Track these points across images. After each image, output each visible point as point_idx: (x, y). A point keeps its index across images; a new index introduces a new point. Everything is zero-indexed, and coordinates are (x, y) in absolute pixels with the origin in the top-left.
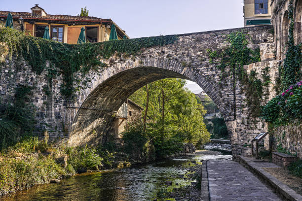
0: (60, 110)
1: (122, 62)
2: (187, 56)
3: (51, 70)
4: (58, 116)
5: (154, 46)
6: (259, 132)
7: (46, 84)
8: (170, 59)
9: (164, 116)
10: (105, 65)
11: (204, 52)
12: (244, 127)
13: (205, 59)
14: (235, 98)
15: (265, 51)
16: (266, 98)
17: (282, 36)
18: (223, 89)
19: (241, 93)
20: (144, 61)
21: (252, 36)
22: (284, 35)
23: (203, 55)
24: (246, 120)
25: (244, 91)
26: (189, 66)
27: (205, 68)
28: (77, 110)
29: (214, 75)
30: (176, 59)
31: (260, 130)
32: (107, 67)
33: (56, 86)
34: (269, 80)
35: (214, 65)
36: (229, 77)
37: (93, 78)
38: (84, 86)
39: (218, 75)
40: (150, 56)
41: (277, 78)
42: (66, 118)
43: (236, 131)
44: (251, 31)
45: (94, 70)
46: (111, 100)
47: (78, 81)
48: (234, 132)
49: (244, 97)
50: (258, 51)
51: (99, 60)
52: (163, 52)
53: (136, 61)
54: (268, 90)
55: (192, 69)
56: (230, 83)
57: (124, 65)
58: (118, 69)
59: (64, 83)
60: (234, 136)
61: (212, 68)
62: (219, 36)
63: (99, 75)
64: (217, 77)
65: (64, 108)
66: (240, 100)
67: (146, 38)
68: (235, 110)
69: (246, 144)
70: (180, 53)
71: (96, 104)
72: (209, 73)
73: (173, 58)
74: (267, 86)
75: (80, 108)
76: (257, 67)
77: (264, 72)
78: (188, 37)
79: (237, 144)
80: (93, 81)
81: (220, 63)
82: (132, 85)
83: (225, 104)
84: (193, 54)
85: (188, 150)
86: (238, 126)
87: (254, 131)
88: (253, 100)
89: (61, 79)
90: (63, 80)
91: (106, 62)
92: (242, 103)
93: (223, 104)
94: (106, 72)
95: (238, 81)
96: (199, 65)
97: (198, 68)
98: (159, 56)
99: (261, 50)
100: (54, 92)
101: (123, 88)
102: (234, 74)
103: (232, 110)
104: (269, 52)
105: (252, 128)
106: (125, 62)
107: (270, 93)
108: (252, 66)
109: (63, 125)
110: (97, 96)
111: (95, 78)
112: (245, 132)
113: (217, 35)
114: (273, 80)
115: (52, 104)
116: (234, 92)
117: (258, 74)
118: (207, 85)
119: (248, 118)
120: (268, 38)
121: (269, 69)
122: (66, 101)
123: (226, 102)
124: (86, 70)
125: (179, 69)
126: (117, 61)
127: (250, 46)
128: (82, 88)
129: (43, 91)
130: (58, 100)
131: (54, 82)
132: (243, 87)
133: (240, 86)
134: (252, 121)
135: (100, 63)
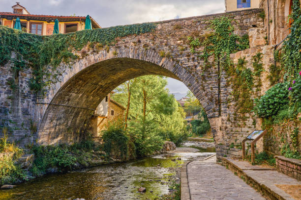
0: (28, 105)
1: (95, 54)
2: (166, 45)
3: (18, 62)
4: (26, 112)
5: (129, 35)
6: (249, 130)
7: (11, 77)
8: (146, 49)
9: (145, 116)
10: (76, 57)
11: (185, 40)
12: (231, 124)
13: (186, 48)
14: (219, 92)
15: (255, 36)
16: (258, 90)
17: (278, 15)
18: (206, 81)
19: (227, 86)
20: (118, 52)
21: (239, 21)
22: (280, 15)
23: (184, 43)
24: (232, 116)
25: (230, 83)
26: (168, 56)
27: (186, 58)
28: (47, 106)
29: (196, 66)
30: (154, 49)
31: (250, 127)
32: (79, 59)
33: (24, 79)
34: (261, 68)
35: (196, 54)
36: (213, 68)
37: (64, 72)
38: (54, 80)
39: (201, 66)
40: (126, 46)
41: (272, 66)
42: (35, 114)
43: (221, 129)
44: (237, 16)
45: (65, 63)
46: (88, 97)
47: (48, 75)
48: (219, 130)
49: (231, 90)
50: (246, 37)
51: (71, 51)
52: (139, 41)
53: (110, 52)
54: (260, 80)
55: (171, 60)
56: (214, 75)
57: (97, 57)
58: (90, 61)
59: (33, 77)
60: (218, 135)
61: (193, 59)
62: (201, 22)
63: (71, 68)
64: (199, 68)
65: (34, 104)
66: (225, 93)
67: (121, 27)
68: (220, 105)
69: (233, 144)
70: (157, 42)
71: (69, 100)
72: (191, 63)
73: (151, 48)
74: (259, 76)
75: (50, 104)
76: (247, 55)
77: (255, 60)
78: (167, 24)
79: (221, 144)
80: (63, 74)
81: (203, 52)
82: (109, 82)
83: (208, 99)
84: (172, 43)
85: (168, 148)
86: (223, 123)
87: (243, 129)
88: (241, 93)
89: (30, 73)
90: (32, 73)
91: (77, 54)
92: (228, 97)
93: (207, 98)
94: (77, 64)
95: (224, 72)
96: (178, 55)
97: (178, 59)
98: (135, 45)
99: (250, 35)
100: (21, 86)
101: (100, 84)
102: (219, 64)
103: (216, 104)
104: (259, 38)
105: (239, 126)
106: (98, 53)
107: (263, 84)
108: (240, 54)
109: (31, 122)
110: (69, 91)
111: (66, 71)
112: (232, 131)
113: (199, 22)
114: (266, 68)
115: (18, 99)
116: (219, 85)
117: (247, 62)
118: (188, 77)
119: (235, 114)
120: (258, 23)
121: (261, 56)
122: (36, 97)
123: (210, 97)
124: (57, 63)
125: (156, 60)
126: (89, 53)
127: (237, 33)
128: (53, 83)
129: (7, 84)
130: (26, 94)
131: (22, 75)
132: (229, 79)
133: (226, 78)
134: (240, 118)
135: (71, 56)
